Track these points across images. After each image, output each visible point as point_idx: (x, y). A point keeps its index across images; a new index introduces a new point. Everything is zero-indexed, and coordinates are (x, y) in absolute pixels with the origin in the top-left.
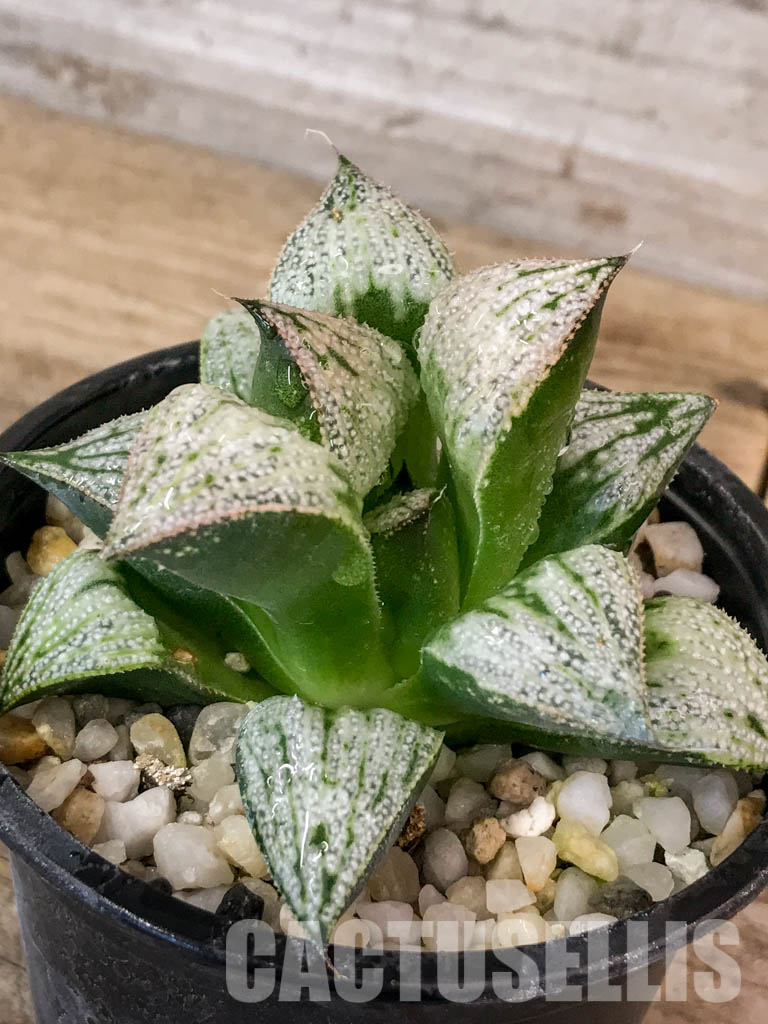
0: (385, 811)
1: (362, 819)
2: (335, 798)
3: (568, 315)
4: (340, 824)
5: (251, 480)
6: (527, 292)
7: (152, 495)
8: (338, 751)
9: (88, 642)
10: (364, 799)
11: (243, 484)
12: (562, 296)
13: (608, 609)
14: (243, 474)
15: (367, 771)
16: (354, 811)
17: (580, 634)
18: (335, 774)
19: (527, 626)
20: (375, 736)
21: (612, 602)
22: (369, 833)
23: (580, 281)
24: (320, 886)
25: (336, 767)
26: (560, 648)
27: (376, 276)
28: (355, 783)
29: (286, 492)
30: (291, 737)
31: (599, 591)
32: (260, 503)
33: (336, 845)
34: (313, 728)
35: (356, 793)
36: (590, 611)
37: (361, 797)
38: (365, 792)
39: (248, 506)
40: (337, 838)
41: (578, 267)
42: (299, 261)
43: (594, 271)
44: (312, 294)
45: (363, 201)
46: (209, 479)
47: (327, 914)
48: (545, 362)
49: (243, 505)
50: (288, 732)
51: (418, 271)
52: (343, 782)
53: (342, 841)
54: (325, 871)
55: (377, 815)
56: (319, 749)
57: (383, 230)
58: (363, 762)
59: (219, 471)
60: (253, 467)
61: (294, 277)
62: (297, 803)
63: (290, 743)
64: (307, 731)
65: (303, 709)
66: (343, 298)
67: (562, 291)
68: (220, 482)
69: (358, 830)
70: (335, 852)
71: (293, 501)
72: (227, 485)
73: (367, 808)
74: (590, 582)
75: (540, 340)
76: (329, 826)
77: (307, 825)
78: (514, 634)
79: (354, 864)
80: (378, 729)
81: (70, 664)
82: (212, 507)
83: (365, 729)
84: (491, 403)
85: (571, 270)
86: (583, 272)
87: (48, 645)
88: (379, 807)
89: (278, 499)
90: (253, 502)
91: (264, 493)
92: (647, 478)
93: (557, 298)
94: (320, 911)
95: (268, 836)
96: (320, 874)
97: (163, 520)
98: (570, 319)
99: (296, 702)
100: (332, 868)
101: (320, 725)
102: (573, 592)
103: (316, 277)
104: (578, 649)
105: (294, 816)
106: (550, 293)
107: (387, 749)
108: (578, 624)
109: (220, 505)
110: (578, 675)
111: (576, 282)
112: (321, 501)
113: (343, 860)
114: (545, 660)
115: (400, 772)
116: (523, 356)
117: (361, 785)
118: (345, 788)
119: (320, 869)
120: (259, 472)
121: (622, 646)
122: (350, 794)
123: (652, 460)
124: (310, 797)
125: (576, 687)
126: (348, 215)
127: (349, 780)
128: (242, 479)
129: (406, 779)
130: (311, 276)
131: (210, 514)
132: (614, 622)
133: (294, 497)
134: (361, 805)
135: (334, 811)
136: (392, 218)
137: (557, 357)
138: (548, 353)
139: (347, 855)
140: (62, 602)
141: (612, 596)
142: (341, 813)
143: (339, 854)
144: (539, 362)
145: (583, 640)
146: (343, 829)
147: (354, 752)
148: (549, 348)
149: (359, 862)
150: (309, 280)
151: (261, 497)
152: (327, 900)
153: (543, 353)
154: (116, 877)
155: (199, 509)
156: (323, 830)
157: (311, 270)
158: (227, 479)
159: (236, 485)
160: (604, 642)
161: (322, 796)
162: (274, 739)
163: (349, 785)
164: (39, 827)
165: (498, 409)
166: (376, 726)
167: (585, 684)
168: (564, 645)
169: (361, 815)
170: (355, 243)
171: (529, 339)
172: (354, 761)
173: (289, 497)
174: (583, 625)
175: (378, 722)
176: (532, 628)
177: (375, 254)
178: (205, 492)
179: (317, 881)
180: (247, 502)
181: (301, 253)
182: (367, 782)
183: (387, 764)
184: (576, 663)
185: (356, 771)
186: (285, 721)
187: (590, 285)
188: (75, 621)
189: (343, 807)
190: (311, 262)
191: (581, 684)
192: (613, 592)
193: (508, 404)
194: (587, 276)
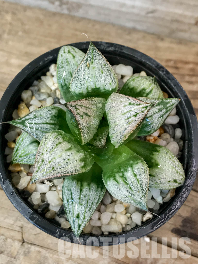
0: (92, 211)
1: (87, 213)
2: (81, 208)
3: (139, 118)
4: (82, 214)
5: (63, 169)
6: (130, 111)
7: (41, 171)
8: (83, 197)
9: (30, 158)
10: (87, 209)
11: (60, 170)
12: (138, 113)
13: (141, 184)
14: (60, 167)
15: (89, 202)
16: (85, 211)
17: (134, 190)
18: (82, 202)
19: (123, 187)
20: (91, 194)
21: (142, 183)
22: (88, 216)
23: (143, 110)
24: (78, 226)
25: (82, 201)
26: (129, 193)
27: (97, 85)
28: (86, 205)
29: (70, 171)
30: (73, 193)
31: (140, 179)
32: (64, 174)
33: (81, 218)
34: (78, 192)
35: (86, 207)
36: (137, 185)
37: (87, 208)
38: (88, 207)
39: (62, 174)
40: (82, 217)
41: (143, 106)
42: (78, 79)
43: (146, 107)
44: (81, 88)
45: (95, 60)
46: (53, 168)
47: (79, 232)
48: (132, 129)
49: (60, 174)
50: (72, 192)
51: (107, 84)
52: (84, 205)
53: (82, 218)
54: (79, 224)
55: (90, 212)
56: (79, 197)
57: (99, 71)
58: (88, 200)
59: (55, 166)
60: (63, 166)
61: (77, 83)
62: (74, 208)
63: (73, 194)
64: (76, 192)
65: (76, 186)
66: (89, 89)
67: (138, 112)
68: (55, 169)
69: (86, 215)
70: (81, 220)
71: (71, 173)
72: (57, 170)
73: (88, 211)
74: (138, 177)
75: (132, 124)
76: (80, 214)
77: (76, 213)
78: (120, 189)
79: (85, 222)
80: (92, 192)
81: (27, 161)
82: (54, 175)
83: (89, 192)
84: (119, 137)
85: (141, 106)
86: (143, 107)
87: (22, 155)
88: (91, 211)
89: (68, 173)
90: (63, 174)
91: (65, 172)
92: (159, 123)
93: (137, 114)
94: (78, 231)
95: (68, 213)
96: (78, 224)
97: (43, 177)
98: (139, 119)
99: (74, 184)
100: (80, 223)
101: (79, 191)
102: (134, 180)
103: (82, 85)
104: (133, 193)
105: (73, 211)
106: (135, 113)
107: (93, 197)
108: (134, 188)
109: (55, 174)
110: (133, 198)
111: (142, 110)
112: (78, 171)
113: (83, 222)
114: (126, 195)
115: (95, 202)
116: (127, 127)
117: (87, 205)
118: (84, 206)
119: (78, 223)
120: (64, 167)
121: (143, 193)
122: (85, 207)
123: (161, 118)
124: (76, 207)
125: (132, 200)
126: (91, 66)
127: (85, 204)
128: (60, 168)
129: (96, 204)
130: (81, 84)
131: (53, 176)
132: (142, 187)
133: (72, 172)
134: (87, 210)
135: (81, 211)
136: (102, 66)
137: (136, 128)
138: (133, 127)
139: (83, 221)
140: (25, 146)
141: (142, 181)
142: (83, 212)
143: (82, 220)
144: (131, 129)
145: (135, 191)
146: (83, 215)
147: (86, 198)
148: (134, 126)
149: (86, 222)
150: (80, 85)
151: (64, 173)
152: (79, 229)
153: (132, 127)
154: (37, 218)
155: (51, 175)
156: (79, 215)
157: (81, 82)
158: (57, 168)
159: (59, 170)
160: (139, 192)
161: (79, 207)
162: (70, 193)
163: (85, 205)
164: (21, 205)
165: (121, 138)
166: (91, 191)
167: (134, 200)
168: (130, 192)
169: (87, 212)
170: (92, 76)
171: (129, 123)
172: (86, 200)
173: (71, 172)
174: (135, 188)
175: (92, 190)
176: (124, 188)
177: (97, 79)
178: (52, 171)
179: (77, 225)
180: (61, 174)
181: (79, 77)
182: (89, 204)
183: (93, 200)
184: (133, 196)
185: (86, 202)
186: (72, 189)
187: (145, 111)
188: (28, 152)
189: (83, 210)
190: (81, 80)
191: (133, 200)
192: (143, 180)
193: (123, 138)
194: (145, 109)
